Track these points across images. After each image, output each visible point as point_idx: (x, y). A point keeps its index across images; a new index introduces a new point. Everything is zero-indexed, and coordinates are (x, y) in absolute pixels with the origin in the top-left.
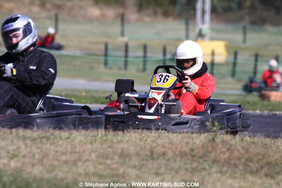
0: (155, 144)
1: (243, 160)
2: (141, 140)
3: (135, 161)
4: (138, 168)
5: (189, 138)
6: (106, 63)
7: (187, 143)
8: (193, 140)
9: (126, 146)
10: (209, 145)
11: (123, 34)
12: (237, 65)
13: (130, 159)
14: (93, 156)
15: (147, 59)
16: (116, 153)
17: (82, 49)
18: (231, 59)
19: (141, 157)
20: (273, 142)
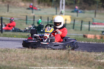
0: (47, 54)
1: (79, 60)
2: (42, 52)
3: (40, 60)
4: (41, 62)
5: (60, 52)
6: (26, 23)
7: (59, 54)
8: (61, 52)
9: (36, 54)
10: (67, 54)
11: (33, 13)
12: (75, 24)
13: (38, 59)
14: (24, 58)
16: (33, 57)
17: (18, 18)
18: (73, 22)
19: (42, 59)
20: (90, 54)
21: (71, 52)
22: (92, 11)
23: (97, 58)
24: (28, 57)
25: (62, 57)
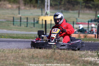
0: (34, 53)
1: (65, 59)
2: (29, 52)
3: (27, 59)
4: (28, 62)
5: (46, 51)
6: (13, 24)
7: (45, 53)
8: (47, 52)
9: (24, 54)
10: (53, 53)
11: (19, 14)
13: (25, 58)
14: (12, 58)
15: (28, 23)
16: (20, 57)
17: (5, 19)
19: (29, 58)
20: (75, 52)
21: (57, 51)
22: (75, 11)
23: (81, 57)
24: (15, 57)
25: (48, 56)
